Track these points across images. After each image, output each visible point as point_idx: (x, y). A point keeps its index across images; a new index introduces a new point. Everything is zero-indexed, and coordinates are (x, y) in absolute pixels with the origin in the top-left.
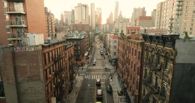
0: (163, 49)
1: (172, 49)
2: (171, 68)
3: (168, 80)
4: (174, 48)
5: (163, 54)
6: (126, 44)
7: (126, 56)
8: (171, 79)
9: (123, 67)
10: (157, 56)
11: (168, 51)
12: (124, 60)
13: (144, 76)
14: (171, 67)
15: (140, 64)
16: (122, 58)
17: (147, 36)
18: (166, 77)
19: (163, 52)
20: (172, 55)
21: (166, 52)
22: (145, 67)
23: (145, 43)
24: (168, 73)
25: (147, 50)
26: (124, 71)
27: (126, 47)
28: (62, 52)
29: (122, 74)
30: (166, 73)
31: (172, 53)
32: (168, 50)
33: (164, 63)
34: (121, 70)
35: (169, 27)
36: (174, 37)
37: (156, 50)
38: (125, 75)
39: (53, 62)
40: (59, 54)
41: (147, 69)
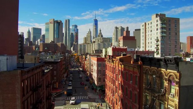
0: (166, 72)
1: (176, 72)
2: (177, 92)
3: (174, 105)
4: (178, 71)
5: (166, 77)
6: (117, 67)
7: (117, 81)
8: (177, 103)
9: (113, 95)
10: (159, 80)
11: (171, 74)
12: (114, 87)
13: (144, 103)
14: (177, 90)
15: (138, 90)
16: (112, 85)
17: (146, 58)
18: (171, 102)
19: (166, 75)
20: (176, 78)
21: (169, 75)
22: (145, 94)
23: (144, 66)
24: (174, 97)
25: (146, 73)
26: (115, 100)
27: (117, 71)
28: (40, 78)
29: (113, 104)
30: (172, 98)
31: (176, 75)
32: (171, 72)
33: (168, 87)
34: (111, 99)
35: (155, 48)
36: (177, 60)
37: (158, 74)
38: (116, 104)
39: (31, 92)
40: (37, 81)
41: (147, 95)
